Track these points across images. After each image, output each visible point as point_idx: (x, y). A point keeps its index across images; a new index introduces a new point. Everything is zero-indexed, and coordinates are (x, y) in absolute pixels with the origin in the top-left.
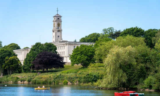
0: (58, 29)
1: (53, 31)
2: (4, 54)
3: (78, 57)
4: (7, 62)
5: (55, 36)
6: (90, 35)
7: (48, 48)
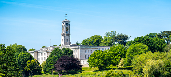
0: (67, 33)
1: (62, 35)
2: (26, 57)
3: (96, 61)
4: (29, 65)
5: (64, 40)
6: (92, 37)
7: (66, 53)
